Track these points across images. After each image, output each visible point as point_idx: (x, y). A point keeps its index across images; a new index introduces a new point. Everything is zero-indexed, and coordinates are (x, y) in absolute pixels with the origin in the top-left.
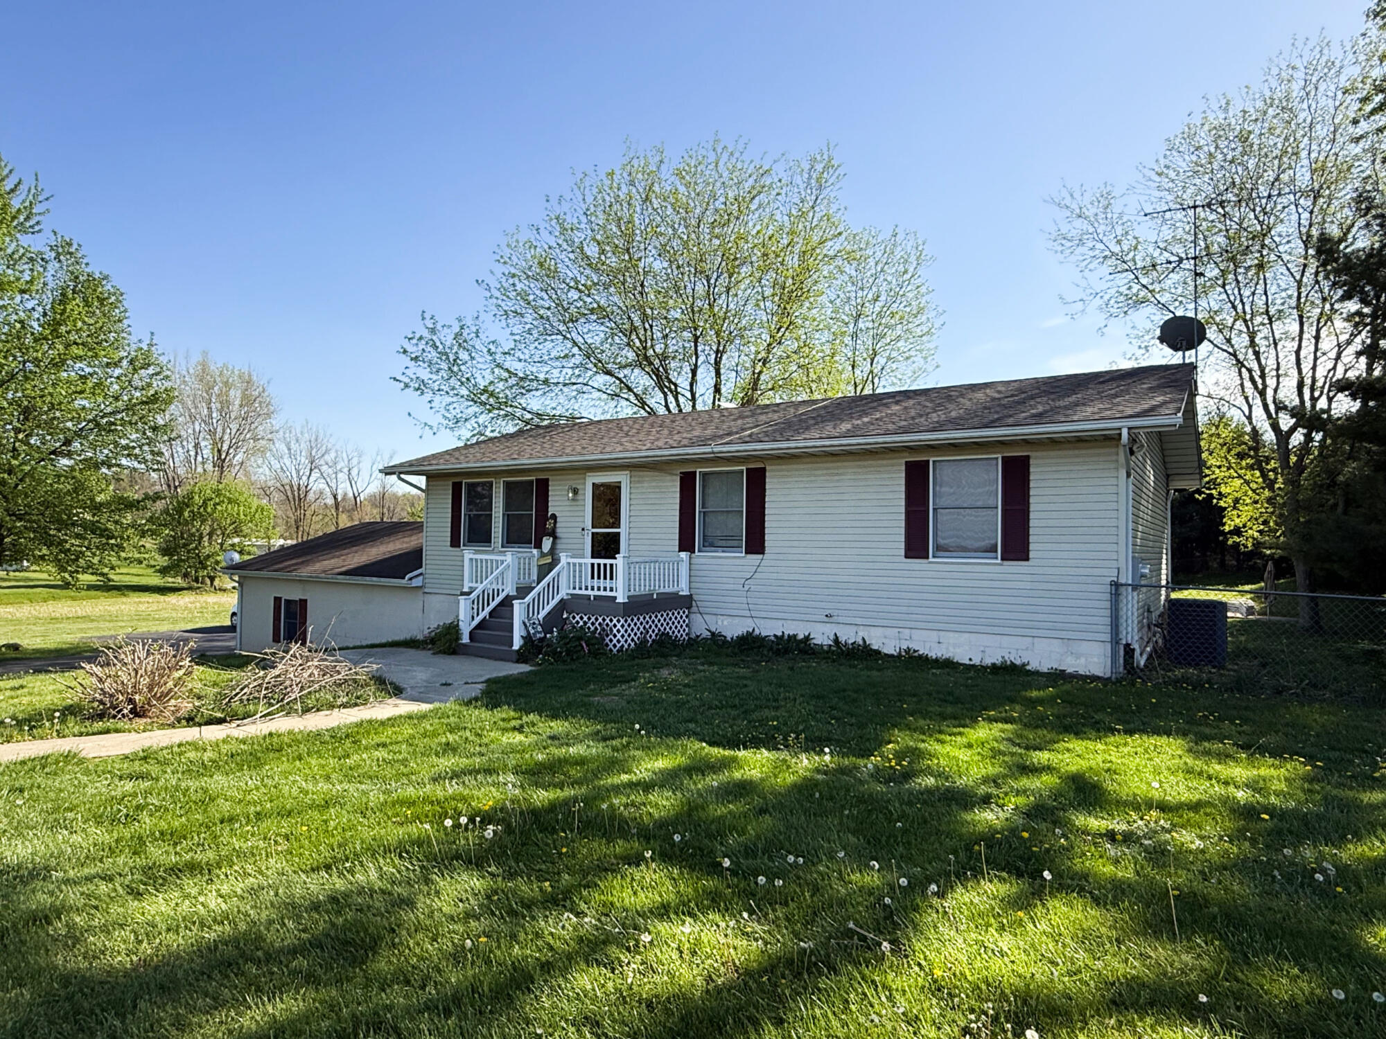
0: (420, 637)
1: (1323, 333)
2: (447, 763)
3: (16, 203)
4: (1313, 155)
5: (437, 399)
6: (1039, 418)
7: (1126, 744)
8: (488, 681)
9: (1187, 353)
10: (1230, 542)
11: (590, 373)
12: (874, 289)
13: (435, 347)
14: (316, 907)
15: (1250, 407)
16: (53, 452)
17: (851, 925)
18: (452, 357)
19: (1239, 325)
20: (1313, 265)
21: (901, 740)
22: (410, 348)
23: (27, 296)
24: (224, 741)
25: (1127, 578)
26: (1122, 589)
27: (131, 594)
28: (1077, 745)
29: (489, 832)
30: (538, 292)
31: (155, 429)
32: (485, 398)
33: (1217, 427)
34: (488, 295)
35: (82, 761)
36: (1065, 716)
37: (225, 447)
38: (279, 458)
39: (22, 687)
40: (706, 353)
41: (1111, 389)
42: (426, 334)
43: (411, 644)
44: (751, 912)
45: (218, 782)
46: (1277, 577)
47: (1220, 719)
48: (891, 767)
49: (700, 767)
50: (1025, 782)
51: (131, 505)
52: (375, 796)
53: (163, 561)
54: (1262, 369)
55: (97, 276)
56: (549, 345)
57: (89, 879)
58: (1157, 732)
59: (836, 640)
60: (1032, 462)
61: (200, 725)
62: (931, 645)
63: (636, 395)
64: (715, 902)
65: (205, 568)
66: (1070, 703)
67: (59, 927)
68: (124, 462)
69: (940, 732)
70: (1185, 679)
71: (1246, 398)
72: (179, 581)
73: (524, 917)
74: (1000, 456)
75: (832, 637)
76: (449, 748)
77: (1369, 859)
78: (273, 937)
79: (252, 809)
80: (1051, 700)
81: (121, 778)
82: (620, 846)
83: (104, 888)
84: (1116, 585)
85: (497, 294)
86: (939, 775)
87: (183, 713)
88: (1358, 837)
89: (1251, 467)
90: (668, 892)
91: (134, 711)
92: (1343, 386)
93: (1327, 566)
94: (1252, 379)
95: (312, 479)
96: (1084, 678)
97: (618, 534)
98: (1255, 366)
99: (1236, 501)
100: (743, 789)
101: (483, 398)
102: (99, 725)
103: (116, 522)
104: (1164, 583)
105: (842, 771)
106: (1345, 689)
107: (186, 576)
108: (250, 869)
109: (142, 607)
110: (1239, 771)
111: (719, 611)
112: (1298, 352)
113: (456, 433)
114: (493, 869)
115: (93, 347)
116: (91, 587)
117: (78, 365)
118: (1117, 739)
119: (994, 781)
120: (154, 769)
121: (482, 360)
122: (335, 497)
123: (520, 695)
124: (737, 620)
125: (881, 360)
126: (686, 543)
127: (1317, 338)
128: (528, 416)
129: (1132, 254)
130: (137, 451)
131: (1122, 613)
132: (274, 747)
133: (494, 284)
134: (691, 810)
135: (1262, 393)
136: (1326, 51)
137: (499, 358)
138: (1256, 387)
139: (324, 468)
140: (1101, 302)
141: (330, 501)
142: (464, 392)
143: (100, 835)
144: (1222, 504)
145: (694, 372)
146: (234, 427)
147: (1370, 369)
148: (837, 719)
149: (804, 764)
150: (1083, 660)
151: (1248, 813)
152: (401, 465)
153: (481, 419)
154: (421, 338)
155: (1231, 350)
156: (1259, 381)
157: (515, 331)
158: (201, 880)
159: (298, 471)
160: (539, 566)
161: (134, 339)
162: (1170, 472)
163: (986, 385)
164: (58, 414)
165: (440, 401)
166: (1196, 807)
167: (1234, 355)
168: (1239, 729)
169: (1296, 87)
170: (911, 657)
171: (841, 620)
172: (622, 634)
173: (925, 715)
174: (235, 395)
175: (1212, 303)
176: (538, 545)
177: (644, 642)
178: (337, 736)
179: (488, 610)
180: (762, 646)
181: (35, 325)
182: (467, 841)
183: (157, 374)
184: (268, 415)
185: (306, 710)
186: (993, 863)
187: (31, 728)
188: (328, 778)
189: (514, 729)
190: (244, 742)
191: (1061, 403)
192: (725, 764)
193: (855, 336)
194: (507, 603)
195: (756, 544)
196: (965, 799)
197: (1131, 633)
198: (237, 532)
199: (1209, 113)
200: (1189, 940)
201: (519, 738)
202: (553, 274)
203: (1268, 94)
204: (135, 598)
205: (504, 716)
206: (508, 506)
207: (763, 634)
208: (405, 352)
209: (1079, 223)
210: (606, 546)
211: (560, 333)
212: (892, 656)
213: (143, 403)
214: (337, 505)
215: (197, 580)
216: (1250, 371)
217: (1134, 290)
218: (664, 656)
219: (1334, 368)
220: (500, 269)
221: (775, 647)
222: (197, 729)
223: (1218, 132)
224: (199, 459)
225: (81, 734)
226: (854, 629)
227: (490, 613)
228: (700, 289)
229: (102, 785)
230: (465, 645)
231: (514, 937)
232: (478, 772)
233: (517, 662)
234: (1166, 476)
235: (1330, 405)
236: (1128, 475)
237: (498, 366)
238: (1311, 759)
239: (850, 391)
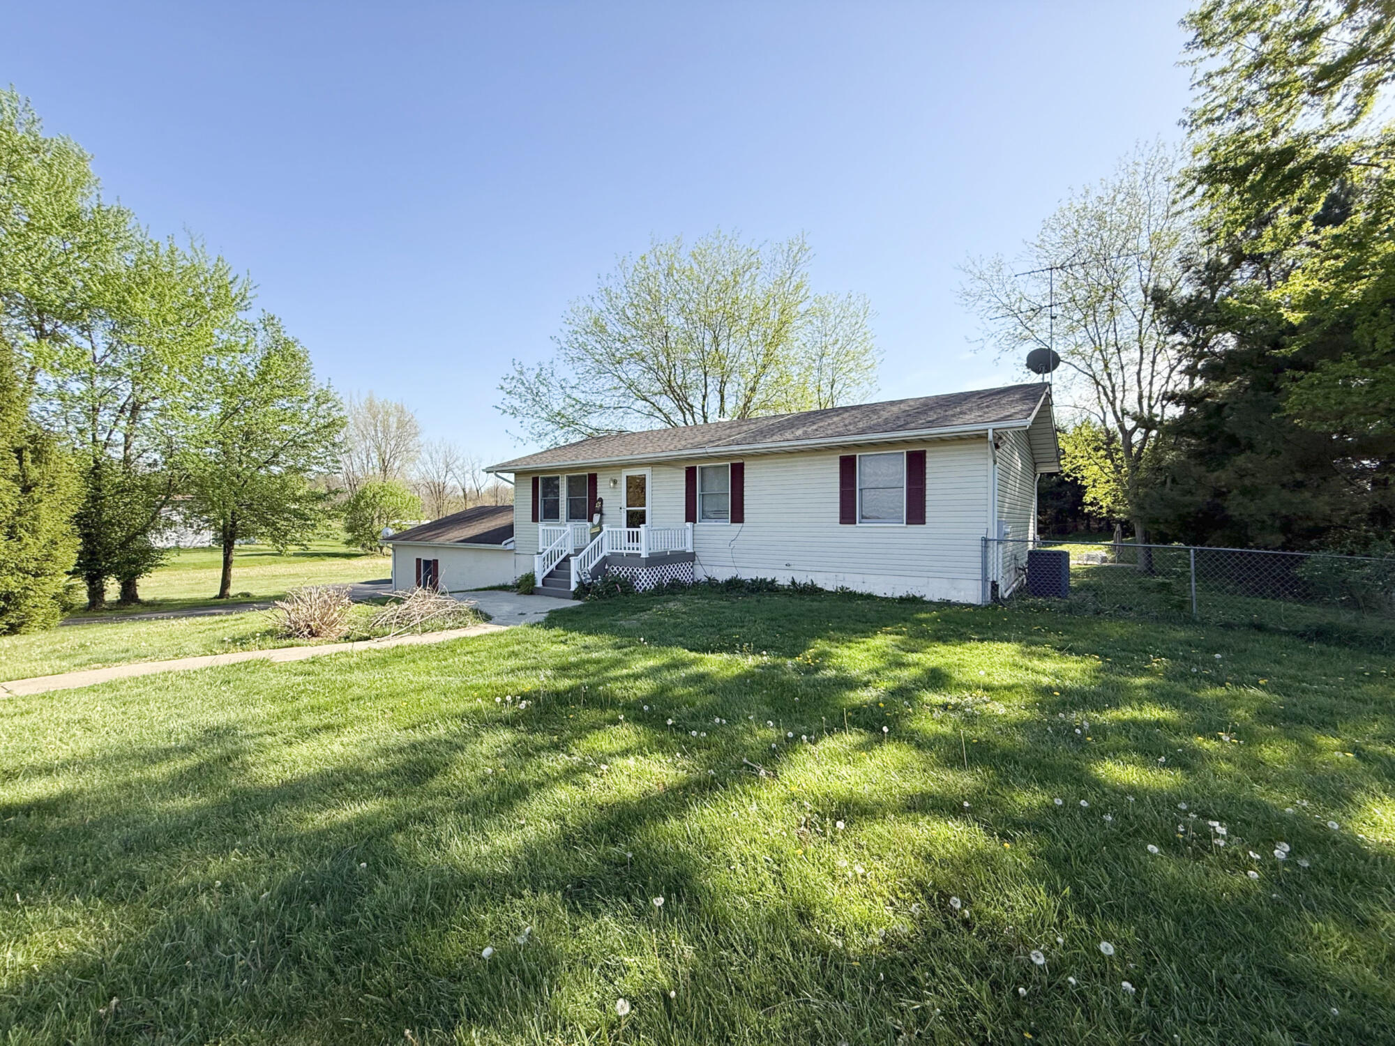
0: (510, 583)
1: (1159, 358)
2: (512, 663)
3: (234, 291)
4: (1152, 228)
5: (526, 420)
6: (931, 424)
7: (977, 648)
8: (551, 612)
9: (1046, 375)
10: (1086, 511)
11: (632, 400)
12: (834, 336)
13: (523, 384)
14: (401, 750)
15: (1105, 413)
16: (267, 462)
17: (745, 760)
18: (535, 392)
19: (1097, 354)
20: (1151, 308)
21: (820, 645)
22: (506, 386)
23: (244, 355)
24: (366, 651)
25: (993, 535)
26: (990, 544)
27: (327, 558)
28: (942, 648)
29: (523, 705)
30: (594, 343)
31: (334, 445)
32: (560, 420)
33: (1080, 429)
34: (559, 347)
35: (272, 664)
36: (940, 630)
37: (387, 457)
38: (425, 464)
39: (242, 618)
40: (713, 385)
41: (986, 402)
42: (516, 375)
43: (503, 588)
44: (684, 754)
45: (357, 676)
46: (1124, 536)
47: (1049, 631)
48: (809, 664)
49: (675, 665)
50: (897, 672)
51: (319, 498)
52: (456, 682)
53: (349, 536)
54: (1113, 387)
55: (290, 339)
56: (603, 380)
57: (261, 735)
58: (1001, 640)
59: (793, 582)
60: (927, 455)
61: (353, 641)
62: (858, 585)
63: (665, 414)
64: (662, 746)
65: (376, 540)
66: (946, 622)
67: (236, 763)
68: (314, 468)
69: (850, 641)
70: (1034, 605)
71: (1102, 408)
72: (360, 550)
73: (534, 756)
74: (905, 451)
75: (790, 580)
76: (514, 654)
77: (1120, 720)
78: (369, 767)
79: (374, 692)
80: (934, 620)
81: (295, 674)
82: (609, 713)
83: (269, 739)
84: (986, 540)
85: (565, 346)
86: (839, 669)
87: (343, 634)
88: (1117, 707)
89: (1106, 457)
90: (633, 741)
91: (310, 633)
92: (1171, 397)
93: (1156, 527)
94: (1106, 394)
95: (448, 478)
96: (961, 605)
97: (644, 511)
98: (1107, 383)
99: (1095, 481)
100: (700, 678)
101: (558, 419)
102: (288, 642)
103: (311, 509)
104: (1031, 538)
105: (775, 667)
106: (1145, 610)
107: (363, 546)
108: (365, 729)
109: (334, 568)
110: (1050, 665)
111: (716, 563)
112: (1139, 373)
113: (540, 444)
114: (522, 728)
115: (290, 388)
116: (296, 555)
117: (281, 402)
118: (973, 644)
119: (876, 672)
120: (317, 668)
121: (557, 392)
122: (464, 490)
123: (569, 620)
124: (725, 569)
125: (838, 386)
126: (690, 516)
127: (1153, 362)
128: (590, 431)
129: (1017, 304)
130: (323, 460)
131: (990, 559)
132: (398, 654)
133: (563, 339)
134: (662, 691)
135: (1113, 404)
136: (1162, 150)
137: (568, 391)
138: (1108, 399)
139: (456, 470)
140: (996, 340)
141: (461, 494)
142: (545, 415)
143: (274, 709)
144: (1084, 483)
145: (704, 397)
146: (393, 443)
147: (1192, 384)
148: (781, 634)
149: (749, 662)
150: (962, 593)
151: (1048, 690)
152: (498, 466)
153: (557, 433)
154: (513, 378)
155: (1091, 373)
156: (1110, 394)
157: (579, 371)
158: (332, 735)
159: (438, 473)
160: (592, 534)
161: (317, 383)
162: (1037, 461)
163: (901, 402)
164: (268, 436)
165: (528, 421)
166: (1009, 688)
167: (1094, 377)
168: (1060, 637)
169: (1139, 178)
170: (844, 593)
171: (796, 567)
172: (645, 580)
173: (841, 630)
174: (393, 421)
175: (1078, 339)
176: (591, 520)
177: (660, 585)
178: (439, 648)
179: (554, 564)
180: (742, 586)
181: (250, 374)
182: (507, 712)
183: (334, 406)
184: (416, 434)
185: (425, 631)
186: (854, 723)
187: (241, 645)
188: (429, 673)
189: (562, 642)
190: (379, 652)
191: (950, 413)
192: (693, 662)
193: (820, 369)
194: (566, 560)
195: (738, 515)
196: (850, 684)
197: (997, 572)
198: (398, 516)
199: (1073, 198)
200: (972, 769)
201: (563, 647)
202: (603, 330)
203: (1118, 184)
204: (330, 561)
205: (556, 633)
206: (570, 494)
207: (743, 578)
208: (502, 388)
209: (979, 283)
210: (636, 519)
211: (610, 372)
212: (831, 592)
213: (325, 427)
214: (465, 496)
215: (371, 549)
216: (1104, 388)
217: (1019, 331)
218: (674, 594)
219: (1167, 382)
220: (567, 328)
221: (751, 587)
222: (351, 644)
223: (1081, 213)
224: (370, 465)
225: (274, 648)
226: (805, 573)
227: (557, 567)
228: (709, 338)
229: (282, 680)
230: (539, 588)
231: (522, 768)
232: (528, 669)
233: (574, 599)
234: (1033, 461)
235: (1163, 411)
236: (995, 462)
237: (569, 397)
238: (1103, 656)
239: (816, 407)
